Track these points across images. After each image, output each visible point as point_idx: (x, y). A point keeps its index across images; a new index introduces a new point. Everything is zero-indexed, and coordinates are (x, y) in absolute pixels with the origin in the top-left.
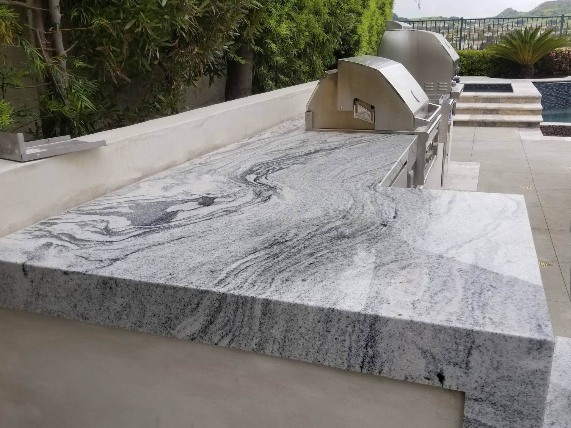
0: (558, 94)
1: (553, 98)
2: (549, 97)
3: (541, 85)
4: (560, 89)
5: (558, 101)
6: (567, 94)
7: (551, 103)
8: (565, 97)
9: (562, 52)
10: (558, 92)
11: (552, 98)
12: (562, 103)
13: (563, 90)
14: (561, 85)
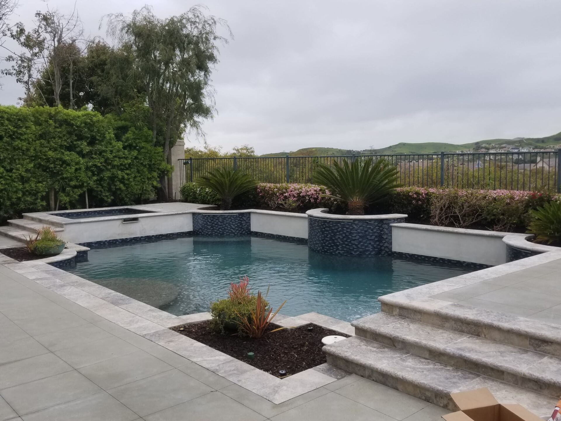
0: (213, 223)
4: (214, 220)
5: (214, 229)
6: (222, 224)
8: (221, 227)
11: (208, 227)
12: (218, 232)
13: (217, 221)
14: (215, 216)
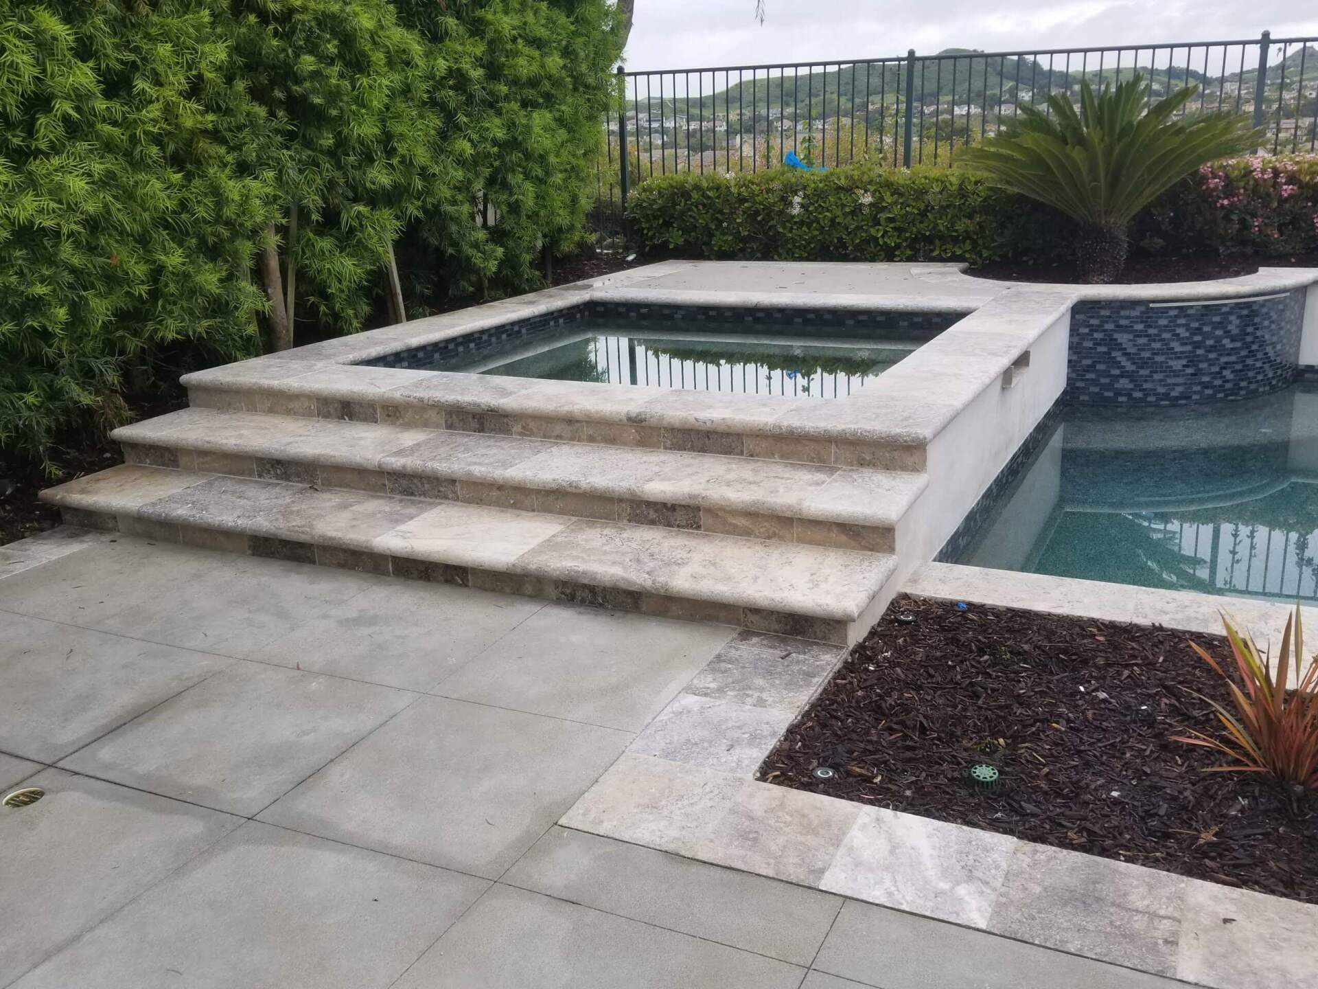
0: (1197, 346)
1: (1177, 364)
2: (1159, 359)
3: (1123, 313)
4: (1206, 329)
5: (1199, 373)
6: (1238, 344)
7: (1169, 381)
8: (1233, 358)
9: (1248, 172)
10: (1197, 338)
11: (1171, 363)
12: (1218, 382)
13: (1219, 332)
14: (1209, 310)
